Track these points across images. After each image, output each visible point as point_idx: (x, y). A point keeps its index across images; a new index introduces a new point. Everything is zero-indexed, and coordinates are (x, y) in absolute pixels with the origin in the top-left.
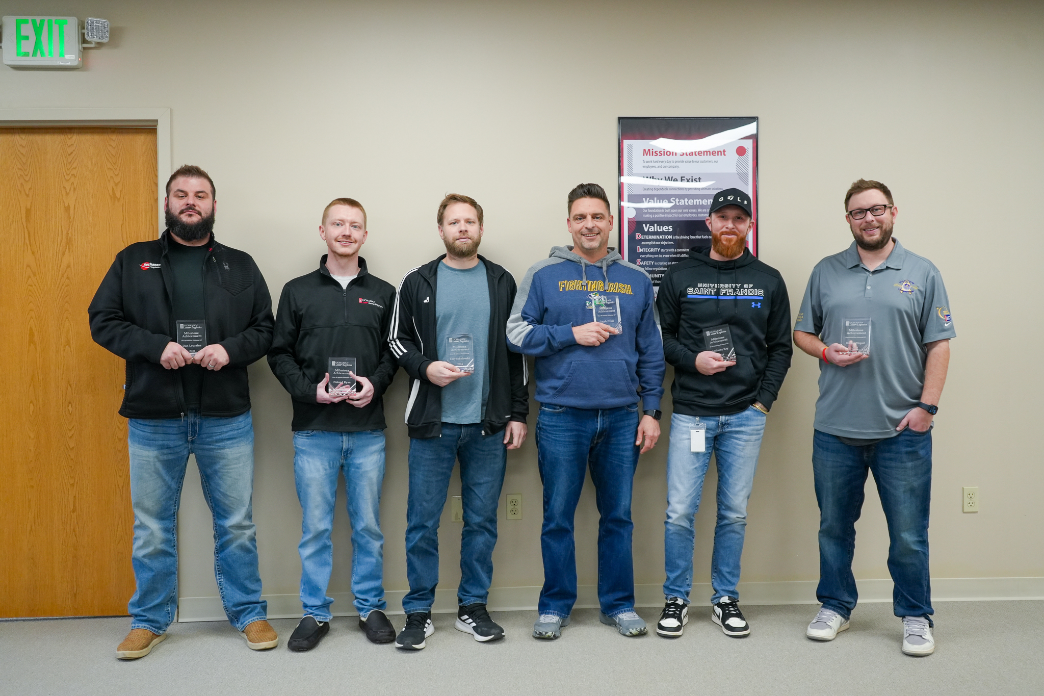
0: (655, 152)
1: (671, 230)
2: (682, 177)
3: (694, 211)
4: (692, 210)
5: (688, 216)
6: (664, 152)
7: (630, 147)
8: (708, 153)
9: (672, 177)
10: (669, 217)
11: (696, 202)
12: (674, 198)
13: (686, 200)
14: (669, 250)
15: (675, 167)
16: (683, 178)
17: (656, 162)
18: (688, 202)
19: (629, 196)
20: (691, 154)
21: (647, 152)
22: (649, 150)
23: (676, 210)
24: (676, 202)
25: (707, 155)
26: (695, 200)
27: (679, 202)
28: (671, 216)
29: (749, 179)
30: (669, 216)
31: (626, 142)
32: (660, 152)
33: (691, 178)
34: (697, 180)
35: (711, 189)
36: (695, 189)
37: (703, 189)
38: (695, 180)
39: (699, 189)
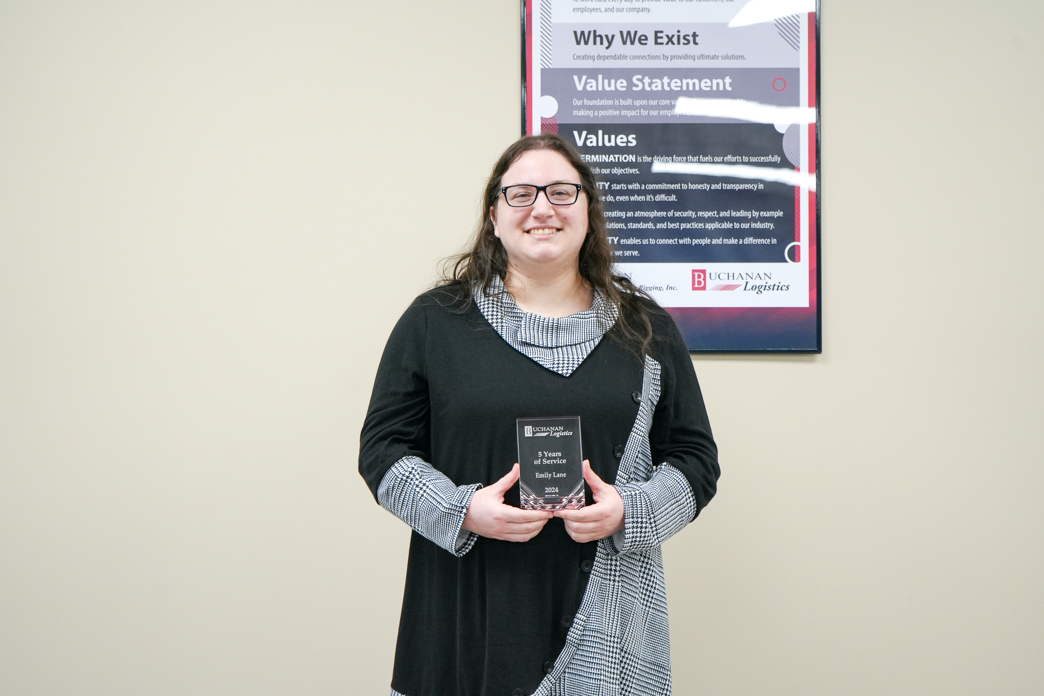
1: (634, 143)
2: (656, 32)
9: (636, 32)
10: (630, 116)
11: (688, 84)
12: (640, 77)
13: (666, 80)
14: (630, 187)
15: (643, 10)
16: (659, 35)
17: (600, 1)
18: (669, 85)
19: (544, 72)
23: (644, 102)
24: (644, 84)
26: (685, 81)
27: (650, 84)
28: (634, 113)
29: (801, 35)
30: (629, 113)
33: (676, 34)
34: (691, 39)
35: (720, 58)
36: (686, 57)
37: (702, 57)
38: (684, 38)
39: (693, 58)
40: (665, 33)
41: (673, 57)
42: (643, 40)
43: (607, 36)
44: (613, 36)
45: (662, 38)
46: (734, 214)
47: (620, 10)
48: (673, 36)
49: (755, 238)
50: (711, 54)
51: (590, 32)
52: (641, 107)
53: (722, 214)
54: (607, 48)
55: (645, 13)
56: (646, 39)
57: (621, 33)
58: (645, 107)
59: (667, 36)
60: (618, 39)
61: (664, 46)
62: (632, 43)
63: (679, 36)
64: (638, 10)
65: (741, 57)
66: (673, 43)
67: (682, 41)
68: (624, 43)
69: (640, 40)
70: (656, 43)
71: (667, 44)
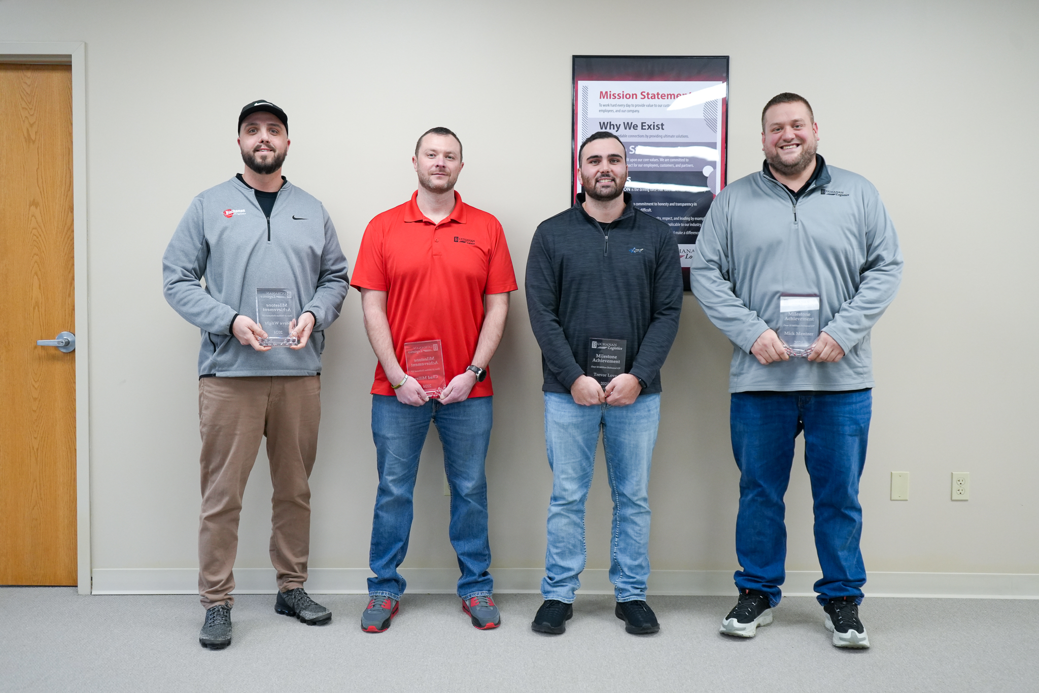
0: (613, 95)
2: (642, 123)
3: (656, 160)
4: (652, 160)
5: (649, 166)
6: (623, 94)
7: (585, 89)
8: (673, 96)
9: (632, 123)
12: (633, 146)
15: (636, 111)
16: (644, 124)
17: (613, 106)
20: (653, 97)
21: (604, 95)
22: (606, 92)
23: (636, 160)
24: (635, 150)
25: (671, 98)
29: (718, 125)
31: (581, 84)
32: (618, 95)
33: (653, 124)
34: (660, 126)
35: (675, 137)
36: (658, 136)
37: (666, 136)
38: (657, 126)
39: (661, 137)
40: (647, 123)
41: (651, 136)
42: (635, 127)
43: (616, 125)
44: (620, 125)
45: (645, 126)
46: (681, 219)
47: (624, 111)
48: (651, 125)
49: (692, 231)
50: (671, 135)
51: (608, 123)
52: (634, 162)
53: (675, 219)
54: (617, 131)
55: (636, 113)
56: (637, 127)
57: (624, 123)
58: (636, 163)
59: (648, 125)
60: (622, 126)
61: (646, 130)
62: (630, 129)
63: (654, 125)
64: (633, 111)
65: (686, 136)
66: (651, 129)
67: (656, 128)
68: (626, 129)
69: (634, 127)
70: (642, 129)
71: (648, 129)
